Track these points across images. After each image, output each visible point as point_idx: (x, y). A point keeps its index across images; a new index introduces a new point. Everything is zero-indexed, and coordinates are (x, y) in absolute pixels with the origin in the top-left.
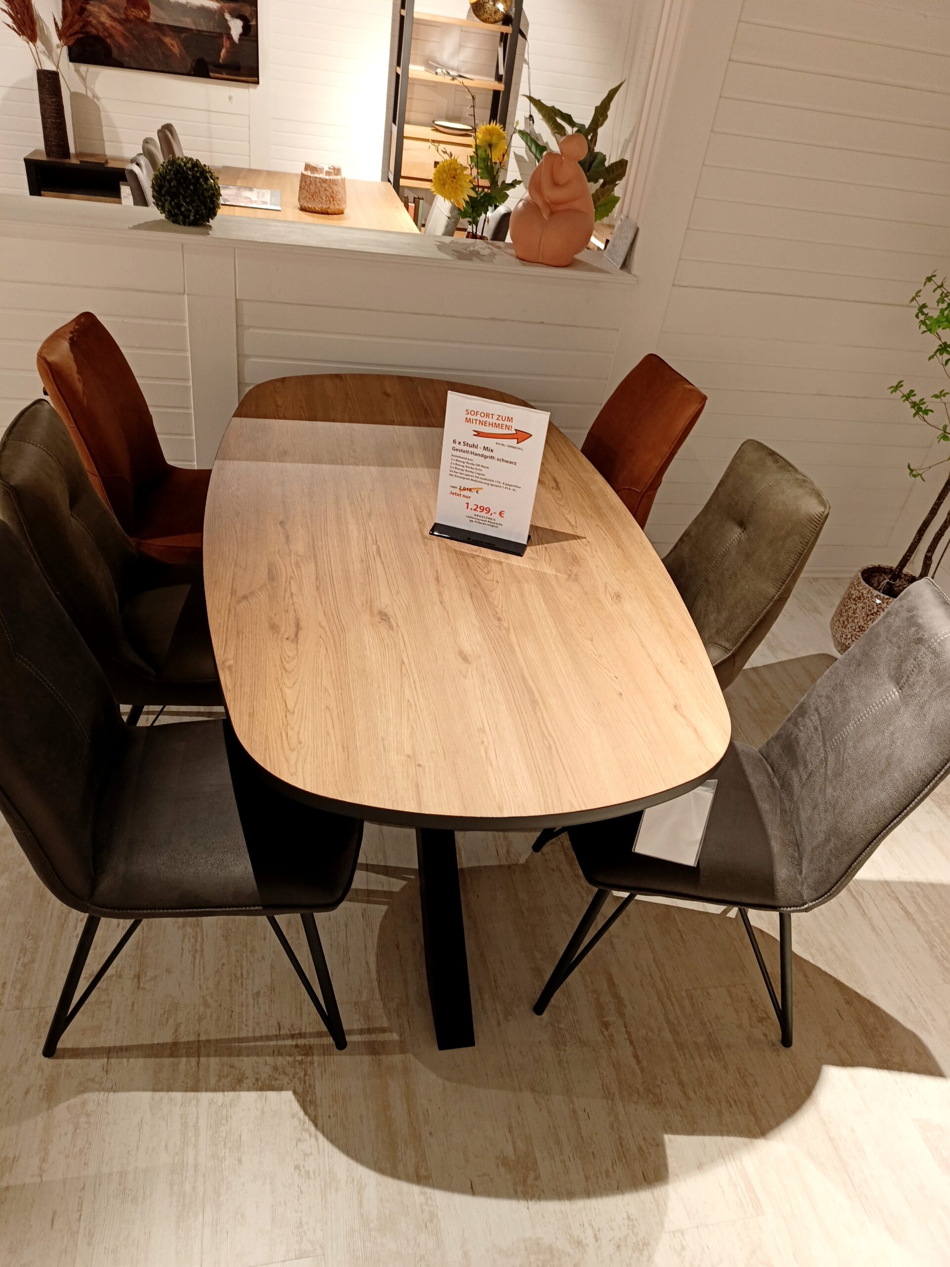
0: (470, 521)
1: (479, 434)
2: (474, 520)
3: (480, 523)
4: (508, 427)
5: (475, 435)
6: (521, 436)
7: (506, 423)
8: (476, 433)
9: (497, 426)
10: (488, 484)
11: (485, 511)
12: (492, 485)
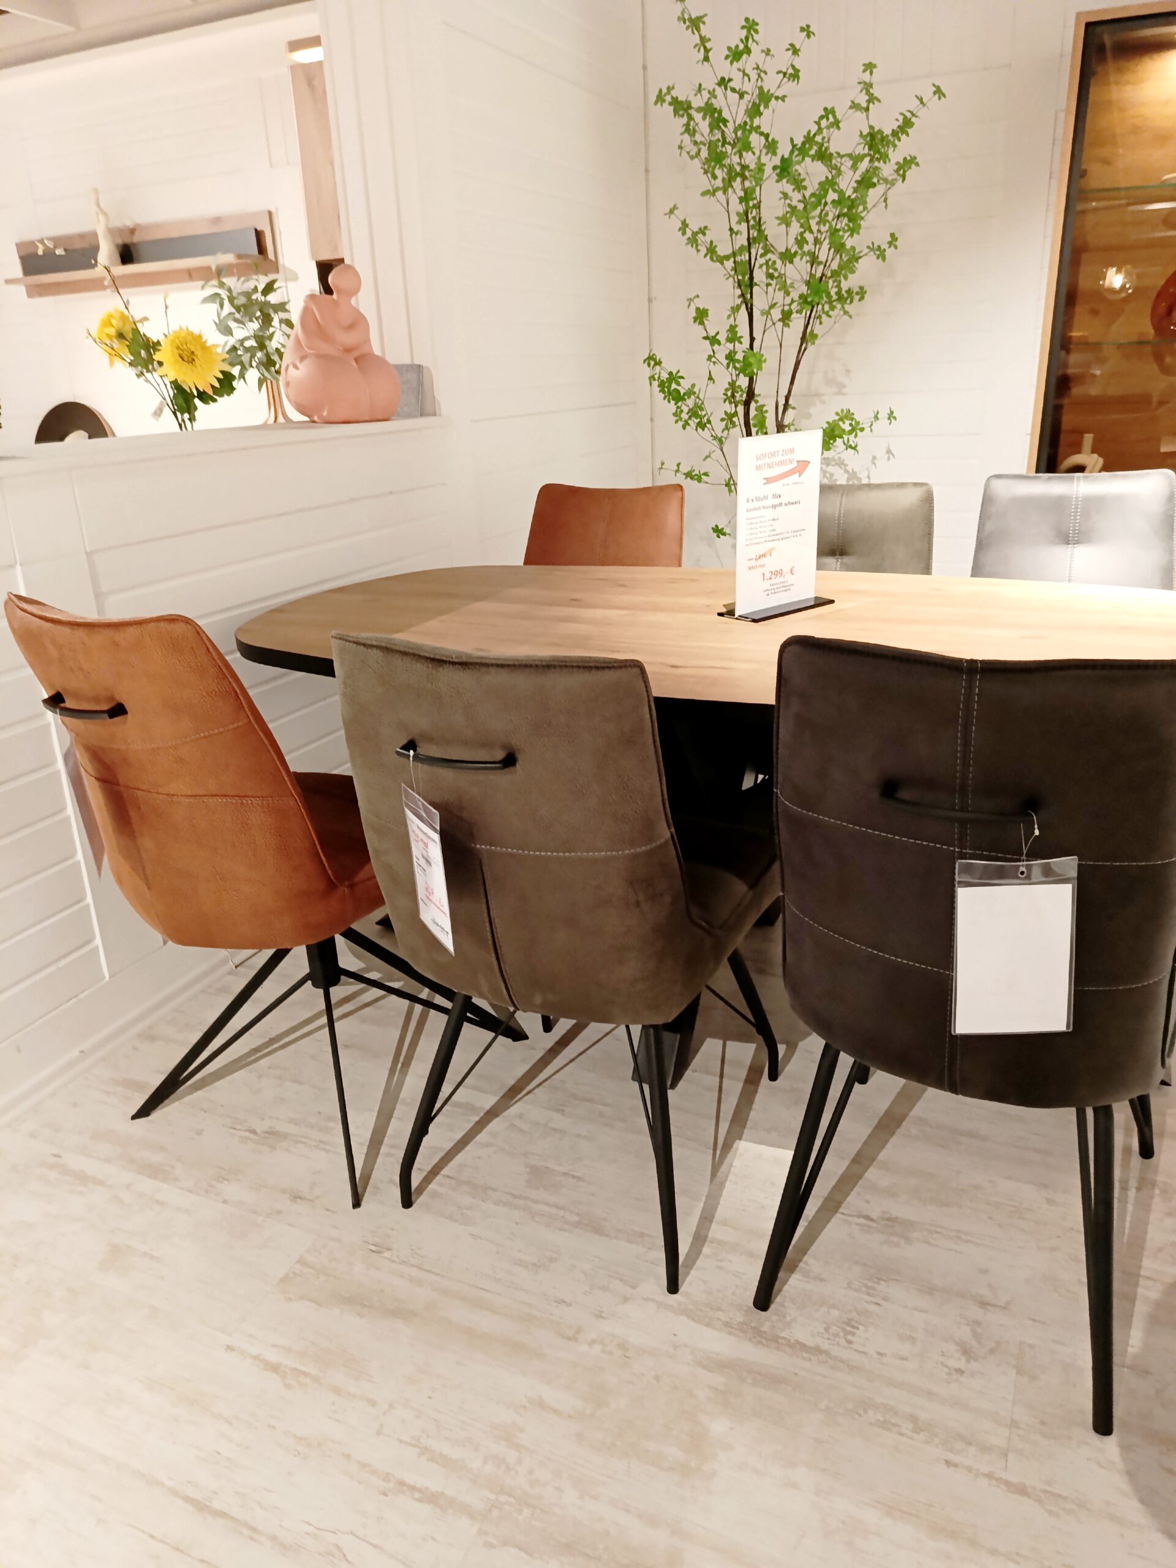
0: (768, 595)
1: (769, 481)
2: (770, 592)
3: (775, 593)
4: (791, 461)
5: (765, 484)
6: (802, 466)
7: (790, 456)
8: (765, 481)
9: (782, 463)
10: (779, 540)
11: (779, 575)
12: (782, 539)
